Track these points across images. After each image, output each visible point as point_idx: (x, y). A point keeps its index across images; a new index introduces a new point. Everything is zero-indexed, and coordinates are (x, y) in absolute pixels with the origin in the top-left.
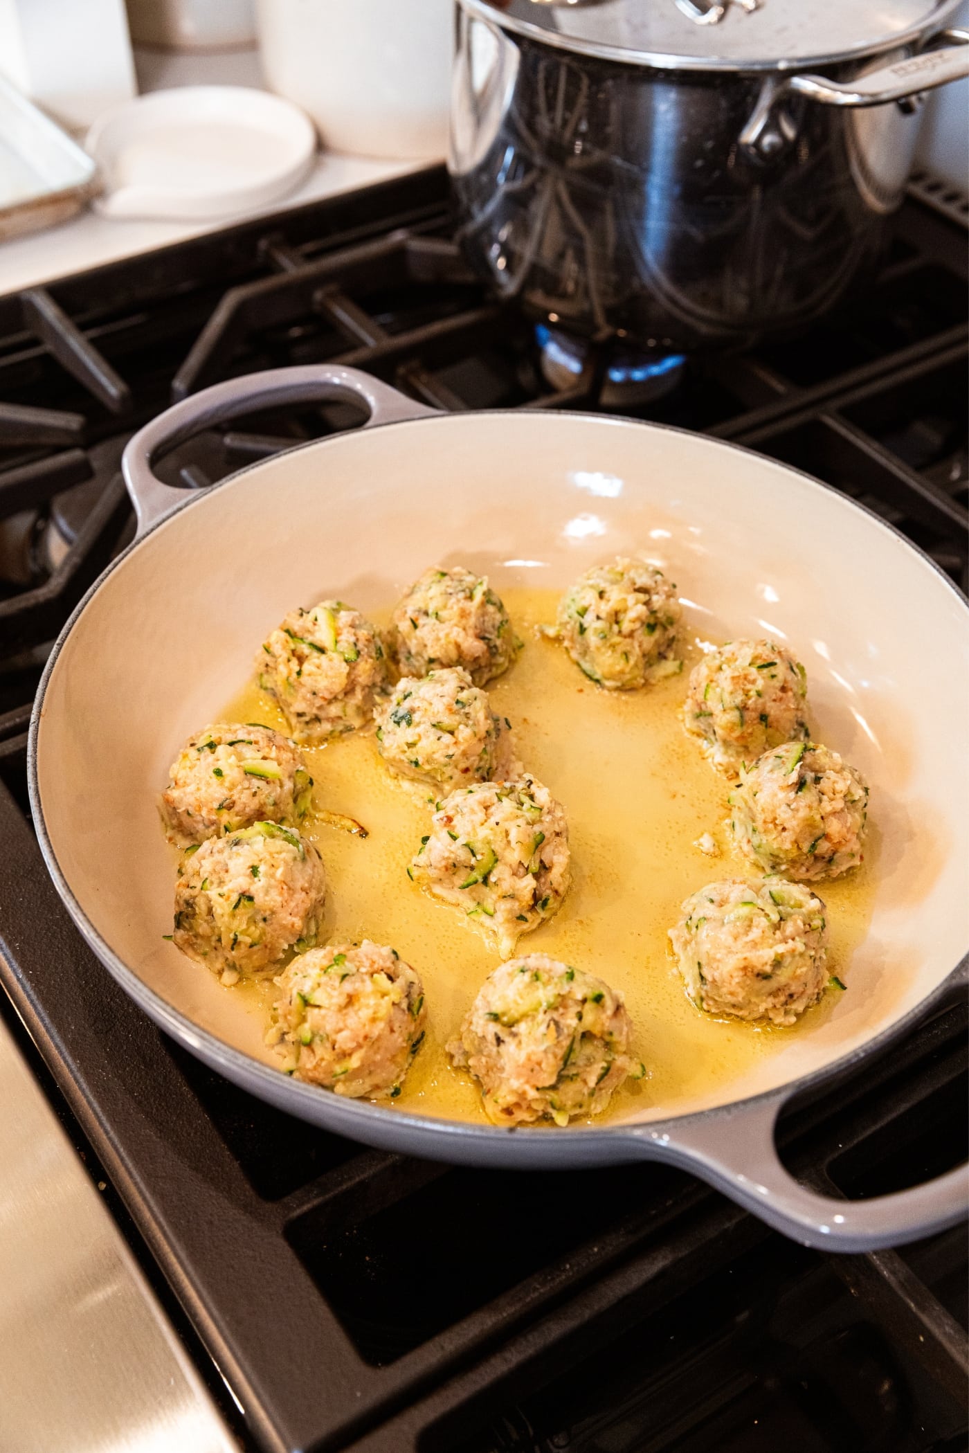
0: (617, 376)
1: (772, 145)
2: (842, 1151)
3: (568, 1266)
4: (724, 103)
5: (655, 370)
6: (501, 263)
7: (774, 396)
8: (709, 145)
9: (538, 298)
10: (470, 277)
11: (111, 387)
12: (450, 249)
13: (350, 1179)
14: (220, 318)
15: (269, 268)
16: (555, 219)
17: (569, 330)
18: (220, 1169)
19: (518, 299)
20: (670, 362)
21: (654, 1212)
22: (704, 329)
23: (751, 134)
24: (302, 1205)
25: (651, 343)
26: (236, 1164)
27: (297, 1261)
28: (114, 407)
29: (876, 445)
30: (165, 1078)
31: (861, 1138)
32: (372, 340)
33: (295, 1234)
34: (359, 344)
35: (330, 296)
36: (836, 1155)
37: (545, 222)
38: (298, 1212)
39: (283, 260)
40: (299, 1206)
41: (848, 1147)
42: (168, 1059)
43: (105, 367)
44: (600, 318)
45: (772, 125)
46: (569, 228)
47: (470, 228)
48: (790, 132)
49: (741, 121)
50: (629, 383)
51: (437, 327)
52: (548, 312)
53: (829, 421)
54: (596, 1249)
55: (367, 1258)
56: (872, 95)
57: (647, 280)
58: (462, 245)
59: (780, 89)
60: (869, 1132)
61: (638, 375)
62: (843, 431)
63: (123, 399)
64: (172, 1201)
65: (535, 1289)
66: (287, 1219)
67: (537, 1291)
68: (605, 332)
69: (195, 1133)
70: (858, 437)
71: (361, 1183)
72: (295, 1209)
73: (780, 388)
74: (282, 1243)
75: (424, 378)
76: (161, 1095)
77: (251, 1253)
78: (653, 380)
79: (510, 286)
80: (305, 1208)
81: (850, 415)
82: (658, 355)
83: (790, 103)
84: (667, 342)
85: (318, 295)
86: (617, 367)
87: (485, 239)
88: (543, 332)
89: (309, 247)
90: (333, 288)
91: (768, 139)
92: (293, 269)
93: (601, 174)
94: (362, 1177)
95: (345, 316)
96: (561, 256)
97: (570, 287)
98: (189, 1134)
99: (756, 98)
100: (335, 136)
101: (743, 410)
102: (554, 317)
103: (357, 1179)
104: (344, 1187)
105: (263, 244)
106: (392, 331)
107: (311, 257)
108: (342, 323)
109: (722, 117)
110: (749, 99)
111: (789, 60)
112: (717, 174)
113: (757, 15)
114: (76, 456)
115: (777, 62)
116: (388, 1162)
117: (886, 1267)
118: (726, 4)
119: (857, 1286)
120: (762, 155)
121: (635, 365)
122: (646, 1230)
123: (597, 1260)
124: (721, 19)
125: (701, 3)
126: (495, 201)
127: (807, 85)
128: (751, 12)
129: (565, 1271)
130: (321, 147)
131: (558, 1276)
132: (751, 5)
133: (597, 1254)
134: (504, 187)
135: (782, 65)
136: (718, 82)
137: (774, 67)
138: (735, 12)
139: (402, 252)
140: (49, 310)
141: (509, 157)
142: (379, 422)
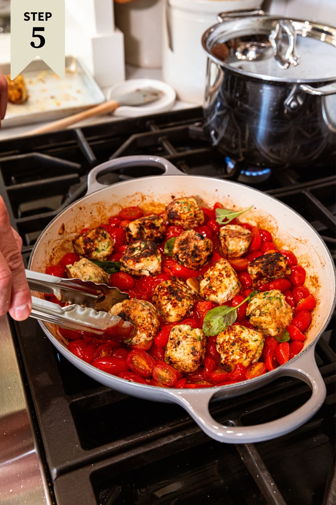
0: (248, 174)
1: (294, 106)
2: (247, 413)
3: (151, 431)
4: (280, 91)
5: (260, 173)
7: (291, 184)
8: (275, 104)
10: (205, 139)
11: (91, 157)
14: (128, 142)
15: (148, 130)
19: (217, 147)
20: (266, 171)
22: (272, 161)
23: (288, 101)
25: (258, 164)
26: (62, 383)
28: (91, 163)
29: (319, 202)
31: (255, 410)
32: (172, 153)
33: (73, 407)
34: (169, 154)
35: (164, 140)
36: (245, 414)
38: (75, 400)
39: (152, 128)
40: (76, 398)
41: (249, 412)
43: (91, 152)
44: (241, 155)
45: (295, 99)
47: (206, 124)
48: (301, 102)
49: (285, 97)
50: (251, 176)
53: (306, 193)
54: (161, 428)
56: (324, 92)
58: (204, 129)
59: (297, 89)
60: (258, 409)
61: (254, 174)
62: (310, 197)
63: (94, 160)
66: (72, 401)
67: (140, 437)
71: (97, 395)
73: (293, 182)
74: (68, 409)
75: (185, 166)
78: (258, 176)
79: (216, 142)
80: (78, 399)
81: (314, 193)
82: (261, 168)
83: (299, 93)
84: (264, 164)
85: (160, 139)
86: (249, 171)
87: (210, 128)
88: (228, 158)
89: (161, 126)
90: (165, 137)
91: (293, 104)
92: (155, 130)
93: (246, 112)
94: (98, 393)
95: (167, 146)
99: (290, 91)
100: (181, 96)
101: (280, 186)
103: (95, 394)
104: (91, 395)
105: (148, 123)
106: (179, 151)
107: (161, 128)
108: (165, 148)
109: (279, 96)
110: (288, 91)
111: (301, 80)
112: (277, 113)
113: (297, 67)
114: (76, 175)
115: (297, 80)
116: (106, 391)
117: (251, 452)
118: (289, 63)
119: (243, 456)
120: (292, 109)
121: (254, 171)
122: (178, 425)
123: (160, 431)
124: (288, 67)
125: (283, 63)
126: (214, 117)
127: (305, 88)
128: (295, 66)
129: (150, 433)
130: (177, 99)
131: (147, 434)
132: (295, 64)
133: (161, 430)
134: (217, 113)
135: (299, 81)
136: (278, 85)
137: (296, 81)
138: (291, 66)
139: (187, 129)
140: (80, 134)
141: (219, 104)
142: (166, 174)
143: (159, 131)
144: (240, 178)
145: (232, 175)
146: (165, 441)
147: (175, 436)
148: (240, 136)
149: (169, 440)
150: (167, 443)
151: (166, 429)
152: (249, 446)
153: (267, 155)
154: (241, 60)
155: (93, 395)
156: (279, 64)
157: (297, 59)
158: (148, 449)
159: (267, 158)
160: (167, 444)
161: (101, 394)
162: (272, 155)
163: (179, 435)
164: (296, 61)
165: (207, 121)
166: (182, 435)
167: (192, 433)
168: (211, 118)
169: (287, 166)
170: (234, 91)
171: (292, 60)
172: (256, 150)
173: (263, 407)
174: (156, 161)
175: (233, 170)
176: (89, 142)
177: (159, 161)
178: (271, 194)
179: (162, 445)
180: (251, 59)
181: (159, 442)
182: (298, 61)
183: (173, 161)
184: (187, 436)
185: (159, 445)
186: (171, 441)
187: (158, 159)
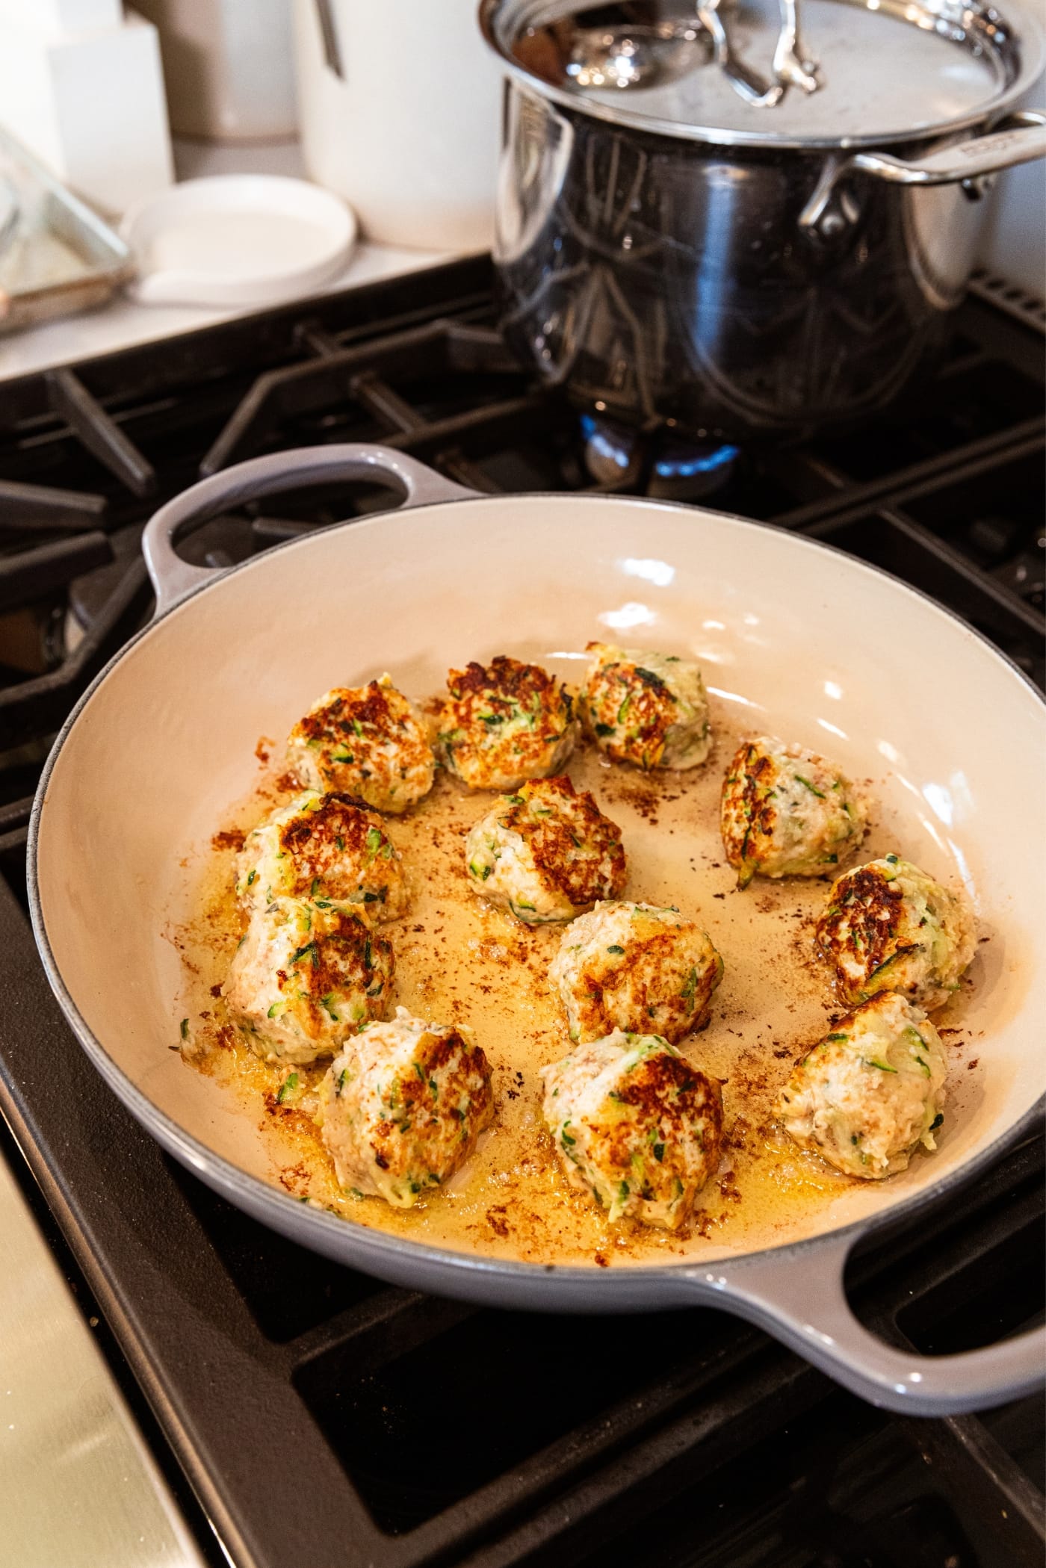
0: (665, 470)
1: (833, 227)
2: (913, 1299)
3: (608, 1424)
4: (783, 182)
5: (705, 465)
6: (546, 355)
7: (831, 491)
8: (767, 225)
9: (583, 389)
10: (514, 366)
11: (137, 469)
12: (494, 338)
13: (368, 1319)
14: (252, 402)
15: (306, 354)
16: (603, 309)
17: (617, 421)
18: (223, 1306)
19: (562, 388)
20: (722, 456)
21: (705, 1363)
23: (811, 215)
24: (314, 1348)
25: (702, 433)
26: (242, 1300)
27: (306, 1413)
28: (139, 490)
29: (938, 542)
30: (166, 1204)
31: (934, 1284)
32: (413, 426)
33: (304, 1381)
34: (399, 430)
35: (369, 382)
36: (905, 1302)
37: (594, 308)
38: (309, 1356)
39: (319, 345)
40: (311, 1348)
41: (919, 1294)
42: (170, 1181)
43: (130, 449)
44: (648, 406)
45: (830, 208)
46: (616, 317)
47: (515, 316)
48: (852, 214)
49: (800, 202)
50: (676, 478)
51: (477, 415)
52: (594, 401)
53: (888, 516)
54: (640, 1405)
55: (385, 1409)
56: (941, 173)
57: (697, 368)
58: (507, 333)
59: (842, 169)
60: (943, 1277)
61: (686, 470)
62: (903, 526)
63: (149, 481)
64: (169, 1341)
65: (572, 1449)
66: (296, 1363)
67: (574, 1452)
68: (654, 421)
69: (198, 1265)
70: (918, 532)
71: (380, 1324)
72: (305, 1353)
73: (837, 482)
74: (290, 1392)
75: (464, 466)
76: (161, 1221)
77: (254, 1401)
78: (701, 475)
79: (555, 374)
80: (317, 1351)
81: (912, 510)
82: (709, 447)
83: (853, 182)
85: (355, 382)
86: (665, 460)
87: (529, 328)
88: (589, 424)
89: (346, 335)
90: (370, 374)
91: (829, 221)
92: (330, 354)
94: (381, 1317)
95: (385, 404)
96: (611, 343)
97: (618, 380)
98: (190, 1267)
99: (817, 178)
100: (375, 228)
102: (601, 406)
103: (375, 1320)
104: (361, 1328)
105: (299, 330)
106: (431, 419)
107: (349, 344)
108: (379, 410)
109: (781, 196)
110: (810, 178)
111: (853, 138)
112: (774, 256)
113: (817, 96)
114: (97, 537)
115: (839, 139)
116: (410, 1302)
118: (786, 85)
119: (931, 1451)
120: (824, 238)
121: (686, 458)
122: (694, 1385)
123: (641, 1417)
124: (780, 100)
125: (759, 86)
126: (542, 290)
127: (872, 163)
128: (811, 92)
129: (605, 1429)
130: (362, 237)
131: (597, 1434)
132: (811, 85)
133: (642, 1409)
135: (845, 143)
137: (835, 144)
138: (793, 93)
139: (440, 340)
140: (77, 392)
142: (416, 503)
143: (346, 355)
144: (654, 488)
145: (632, 479)
146: (664, 1449)
147: (696, 1424)
150: (672, 1452)
151: (654, 1406)
154: (592, 88)
155: (367, 1325)
156: (741, 92)
157: (816, 68)
158: (615, 1489)
160: (673, 1460)
164: (812, 75)
165: (517, 304)
168: (530, 293)
169: (808, 430)
170: (612, 191)
171: (796, 75)
174: (372, 460)
176: (110, 411)
177: (381, 463)
178: (796, 528)
179: (659, 1463)
180: (623, 83)
181: (647, 1458)
182: (820, 74)
183: (421, 451)
187: (380, 455)
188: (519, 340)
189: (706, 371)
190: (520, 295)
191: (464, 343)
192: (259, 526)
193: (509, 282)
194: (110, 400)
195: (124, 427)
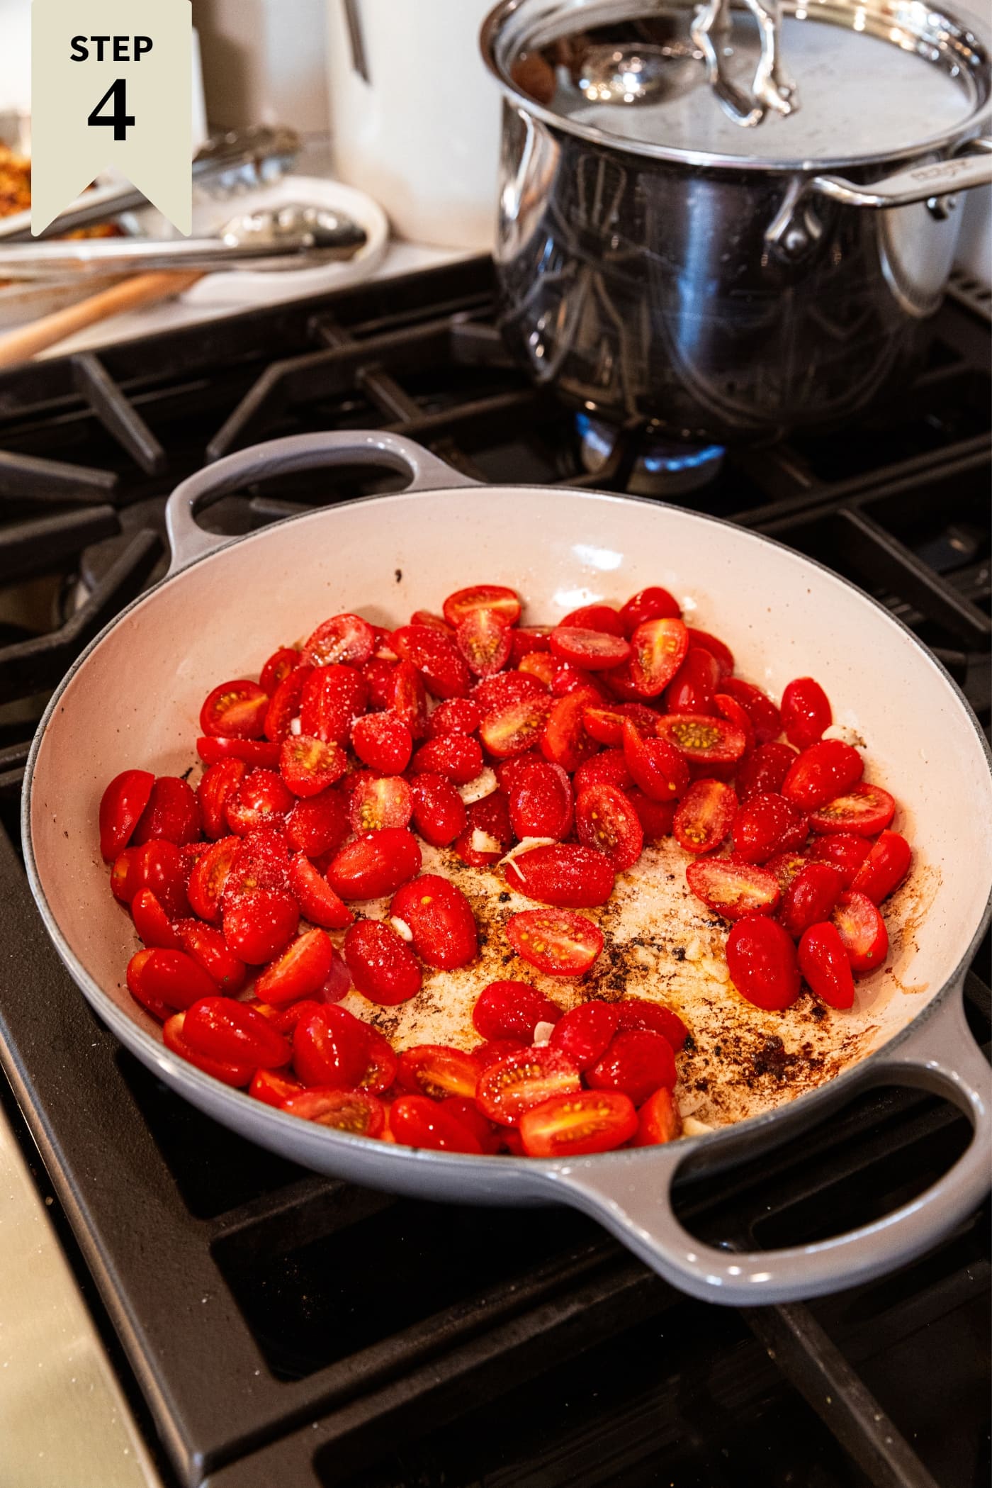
0: (652, 465)
1: (796, 243)
2: (769, 1214)
3: (483, 1302)
4: (750, 200)
5: (692, 462)
6: (540, 351)
7: (801, 490)
8: (736, 239)
9: (573, 385)
10: (510, 363)
11: (148, 448)
12: (492, 334)
13: (282, 1204)
14: (260, 389)
15: (317, 344)
16: (591, 309)
17: (607, 419)
18: (156, 1186)
19: (552, 385)
20: (709, 455)
21: (575, 1257)
22: (732, 420)
23: (775, 232)
24: (233, 1224)
25: (686, 433)
26: (173, 1182)
27: (220, 1278)
28: (149, 469)
29: (893, 541)
30: (114, 1098)
31: (792, 1202)
32: (409, 416)
33: (222, 1252)
34: (399, 420)
35: (372, 374)
36: (763, 1217)
37: (582, 311)
38: (227, 1232)
39: (331, 337)
40: (229, 1225)
41: (779, 1209)
42: (120, 1079)
43: (144, 430)
44: (631, 406)
45: (797, 223)
46: (603, 318)
47: (510, 315)
48: (816, 231)
49: (768, 217)
50: (664, 473)
51: (471, 408)
52: (585, 400)
53: (849, 515)
54: (513, 1288)
56: (891, 197)
57: (678, 369)
58: (504, 331)
59: (803, 189)
60: (799, 1198)
61: (673, 465)
62: (862, 526)
63: (158, 460)
64: (107, 1212)
65: (449, 1321)
66: (215, 1236)
67: (453, 1323)
68: (636, 419)
69: (138, 1151)
70: (876, 531)
71: (293, 1209)
72: (224, 1228)
73: (805, 482)
74: (208, 1259)
75: (455, 456)
76: (109, 1112)
77: (177, 1266)
78: (686, 471)
79: (547, 372)
80: (234, 1228)
81: (872, 511)
82: (694, 446)
83: (814, 203)
84: (702, 432)
85: (361, 373)
86: (653, 457)
87: (524, 326)
88: (583, 420)
89: (357, 328)
90: (375, 366)
91: (793, 237)
92: (340, 346)
93: (636, 267)
94: (294, 1203)
95: (388, 395)
96: (597, 345)
97: (606, 377)
98: (131, 1151)
99: (781, 196)
100: (404, 226)
101: (766, 500)
102: (591, 406)
103: (288, 1205)
104: (275, 1211)
105: (313, 322)
106: (428, 410)
107: (360, 337)
108: (383, 402)
109: (747, 213)
110: (775, 197)
111: (814, 161)
112: (743, 268)
113: (792, 118)
114: (107, 510)
115: (801, 162)
116: (321, 1191)
117: (799, 1327)
118: (765, 108)
119: (773, 1347)
120: (788, 253)
121: (671, 455)
122: (564, 1275)
123: (513, 1299)
124: (761, 121)
125: (743, 107)
126: (536, 288)
127: (832, 187)
128: (786, 115)
129: (480, 1306)
130: (394, 236)
131: (473, 1310)
132: (787, 109)
133: (515, 1292)
134: (544, 277)
135: (807, 166)
136: (744, 179)
137: (799, 167)
138: (771, 115)
139: (446, 335)
140: (97, 374)
141: (549, 248)
142: (418, 488)
143: (353, 347)
144: (636, 483)
145: (609, 474)
146: (530, 1328)
147: (561, 1307)
148: (624, 348)
149: (542, 1323)
150: (537, 1330)
151: (527, 1291)
152: (790, 1313)
153: (716, 402)
154: (598, 103)
155: (281, 1209)
156: (728, 111)
157: (791, 94)
158: (484, 1357)
159: (717, 410)
160: (537, 1336)
161: (306, 1204)
162: (729, 402)
163: (572, 1302)
164: (787, 99)
165: (513, 305)
166: (581, 1301)
167: (611, 1293)
168: (524, 293)
169: (781, 432)
170: (598, 206)
171: (774, 99)
172: (680, 388)
173: (815, 1190)
174: (381, 446)
175: (611, 457)
176: (128, 394)
177: (390, 448)
178: (750, 525)
179: (524, 1338)
180: (629, 98)
181: (515, 1333)
182: (794, 100)
184: (598, 1304)
185: (516, 1342)
186: (550, 1324)
187: (389, 441)
188: (515, 338)
189: (689, 375)
190: (516, 296)
191: (466, 338)
192: (256, 505)
193: (504, 283)
194: (129, 384)
195: (140, 410)
